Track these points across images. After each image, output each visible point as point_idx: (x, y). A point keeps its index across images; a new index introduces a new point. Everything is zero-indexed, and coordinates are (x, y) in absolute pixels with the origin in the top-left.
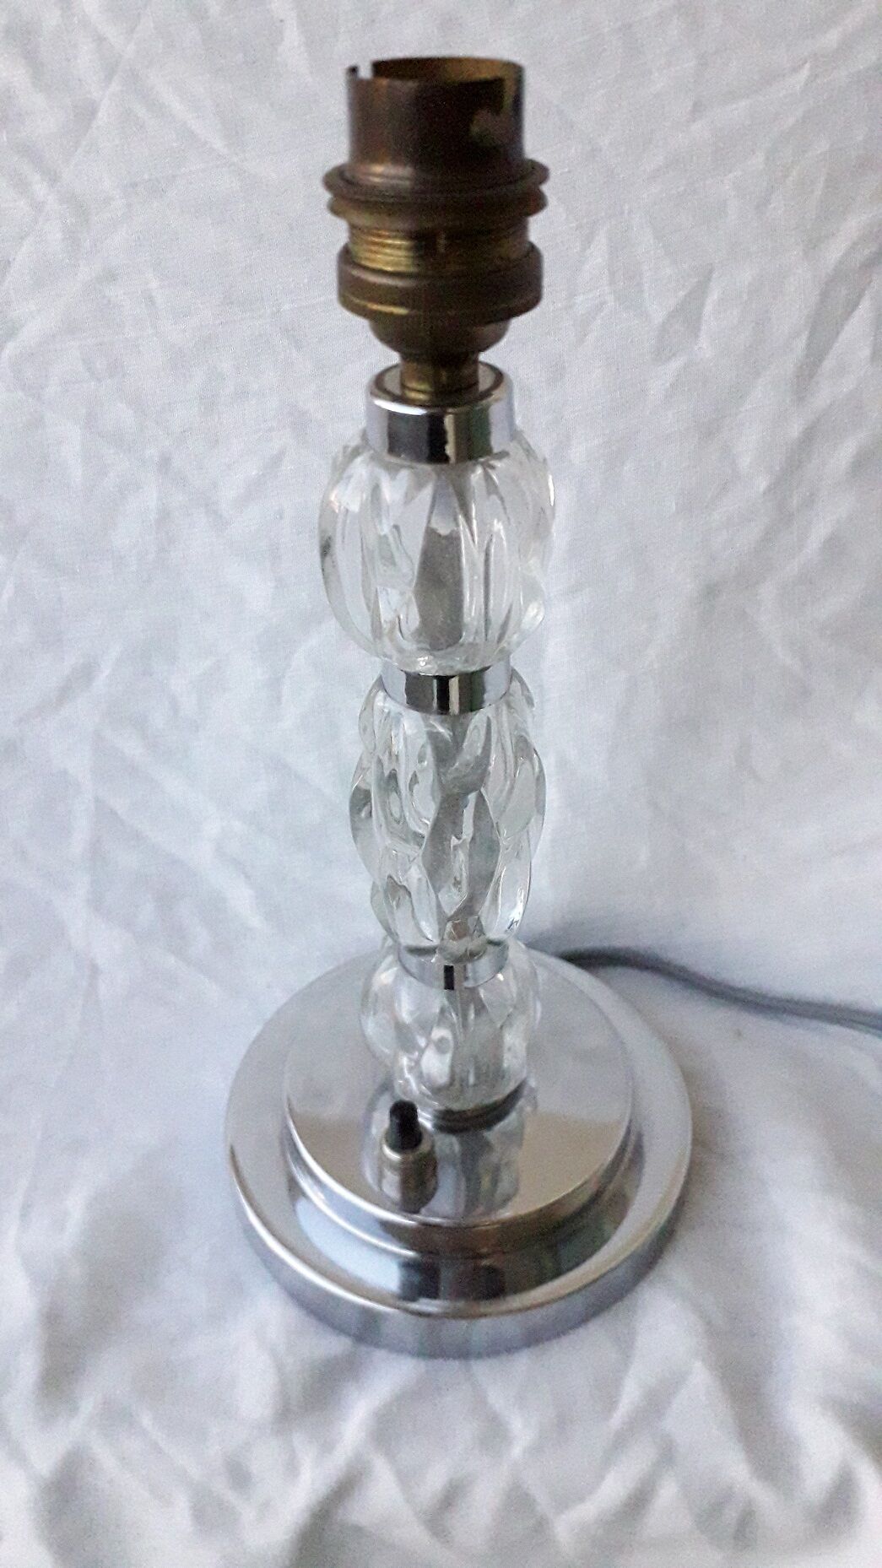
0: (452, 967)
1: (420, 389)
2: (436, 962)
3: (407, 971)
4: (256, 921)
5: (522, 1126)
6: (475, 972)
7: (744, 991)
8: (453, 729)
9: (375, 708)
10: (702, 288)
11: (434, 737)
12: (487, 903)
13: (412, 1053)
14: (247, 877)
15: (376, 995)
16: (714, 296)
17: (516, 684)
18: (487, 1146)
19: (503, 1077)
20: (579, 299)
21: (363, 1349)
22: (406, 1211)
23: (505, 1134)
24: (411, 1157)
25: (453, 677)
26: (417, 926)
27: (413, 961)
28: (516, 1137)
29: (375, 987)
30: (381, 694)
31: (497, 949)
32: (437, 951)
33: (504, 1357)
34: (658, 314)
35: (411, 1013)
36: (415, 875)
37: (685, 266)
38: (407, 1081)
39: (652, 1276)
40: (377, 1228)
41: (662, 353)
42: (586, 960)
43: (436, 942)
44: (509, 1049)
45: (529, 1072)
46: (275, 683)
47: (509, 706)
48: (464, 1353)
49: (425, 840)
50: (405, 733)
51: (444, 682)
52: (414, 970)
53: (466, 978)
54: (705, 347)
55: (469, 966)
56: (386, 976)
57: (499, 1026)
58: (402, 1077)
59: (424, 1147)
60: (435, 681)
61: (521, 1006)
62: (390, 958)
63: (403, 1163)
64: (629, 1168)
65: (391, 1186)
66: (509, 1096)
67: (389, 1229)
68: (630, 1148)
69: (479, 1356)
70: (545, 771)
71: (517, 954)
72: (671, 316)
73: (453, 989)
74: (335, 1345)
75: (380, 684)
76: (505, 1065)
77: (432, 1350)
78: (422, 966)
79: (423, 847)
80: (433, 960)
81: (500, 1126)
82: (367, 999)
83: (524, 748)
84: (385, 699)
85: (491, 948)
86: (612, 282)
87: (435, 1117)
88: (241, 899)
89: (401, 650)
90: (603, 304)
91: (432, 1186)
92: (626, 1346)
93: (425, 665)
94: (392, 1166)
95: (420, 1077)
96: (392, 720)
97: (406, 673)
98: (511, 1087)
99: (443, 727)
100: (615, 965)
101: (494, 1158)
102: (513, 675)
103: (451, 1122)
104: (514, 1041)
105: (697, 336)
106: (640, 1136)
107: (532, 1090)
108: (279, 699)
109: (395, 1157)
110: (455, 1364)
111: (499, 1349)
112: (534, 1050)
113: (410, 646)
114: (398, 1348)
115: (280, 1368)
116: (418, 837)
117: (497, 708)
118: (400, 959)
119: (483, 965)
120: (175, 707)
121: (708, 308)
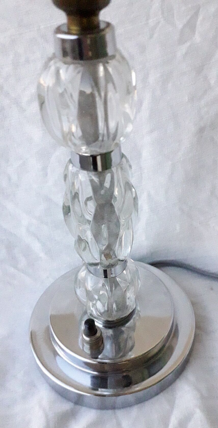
0: (106, 270)
1: (75, 28)
2: (100, 269)
3: (90, 272)
4: (42, 255)
5: (135, 324)
6: (115, 271)
7: (213, 274)
8: (99, 177)
9: (69, 171)
10: (196, 14)
11: (92, 181)
12: (117, 246)
13: (93, 301)
14: (38, 239)
15: (80, 281)
16: (200, 18)
17: (124, 159)
18: (122, 332)
19: (127, 308)
20: (150, 21)
21: (78, 407)
22: (93, 358)
23: (128, 328)
24: (94, 338)
25: (98, 155)
26: (92, 255)
27: (92, 268)
28: (133, 328)
29: (79, 278)
30: (71, 165)
31: (123, 262)
32: (99, 264)
33: (128, 408)
34: (180, 25)
35: (92, 287)
36: (89, 236)
37: (190, 6)
38: (92, 311)
39: (181, 377)
40: (83, 365)
41: (181, 41)
42: (158, 265)
43: (98, 261)
44: (129, 298)
45: (136, 305)
46: (45, 169)
47: (122, 169)
48: (114, 408)
49: (91, 222)
50: (80, 180)
51: (94, 158)
52: (92, 272)
53: (112, 274)
54: (197, 38)
55: (113, 269)
56: (83, 274)
57: (124, 290)
58: (90, 309)
59: (98, 334)
60: (91, 158)
61: (132, 283)
62: (84, 267)
63: (90, 341)
64: (173, 337)
65: (87, 349)
66: (129, 314)
67: (88, 365)
68: (173, 330)
69: (119, 408)
70: (138, 194)
71: (131, 264)
72: (185, 26)
73: (107, 278)
74: (67, 406)
75: (70, 161)
76: (128, 304)
77: (102, 407)
78: (95, 270)
79: (91, 225)
80: (98, 268)
81: (128, 325)
82: (77, 282)
83: (128, 186)
84: (73, 166)
85: (119, 262)
86: (163, 13)
87: (103, 323)
88: (36, 246)
89: (75, 145)
90: (159, 22)
91: (102, 348)
92: (172, 404)
93: (85, 151)
94: (87, 343)
95: (96, 309)
96: (75, 175)
97: (80, 155)
98: (131, 311)
99: (95, 177)
100: (169, 266)
101: (125, 336)
102: (123, 156)
103: (109, 325)
104: (130, 295)
105: (194, 34)
106: (177, 326)
107: (138, 311)
108: (46, 175)
109: (87, 339)
110: (110, 412)
111: (127, 406)
112: (138, 298)
113: (78, 142)
114: (90, 407)
115: (47, 416)
116: (89, 221)
117: (117, 168)
118: (87, 267)
119: (118, 268)
120: (10, 179)
121: (198, 23)
